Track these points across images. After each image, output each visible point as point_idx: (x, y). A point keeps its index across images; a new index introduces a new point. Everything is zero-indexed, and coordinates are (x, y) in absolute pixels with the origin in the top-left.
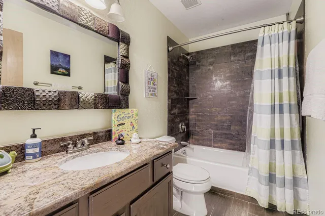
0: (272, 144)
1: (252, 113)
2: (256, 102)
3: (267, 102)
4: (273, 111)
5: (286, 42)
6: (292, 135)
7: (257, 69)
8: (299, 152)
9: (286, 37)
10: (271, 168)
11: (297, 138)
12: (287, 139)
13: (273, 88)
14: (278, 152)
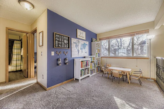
0: (17, 60)
1: (12, 55)
2: (13, 53)
3: (16, 54)
4: (17, 55)
5: (19, 44)
6: (20, 59)
7: (13, 48)
8: (21, 61)
9: (19, 43)
10: (17, 64)
11: (21, 59)
12: (19, 59)
13: (17, 51)
14: (18, 61)
